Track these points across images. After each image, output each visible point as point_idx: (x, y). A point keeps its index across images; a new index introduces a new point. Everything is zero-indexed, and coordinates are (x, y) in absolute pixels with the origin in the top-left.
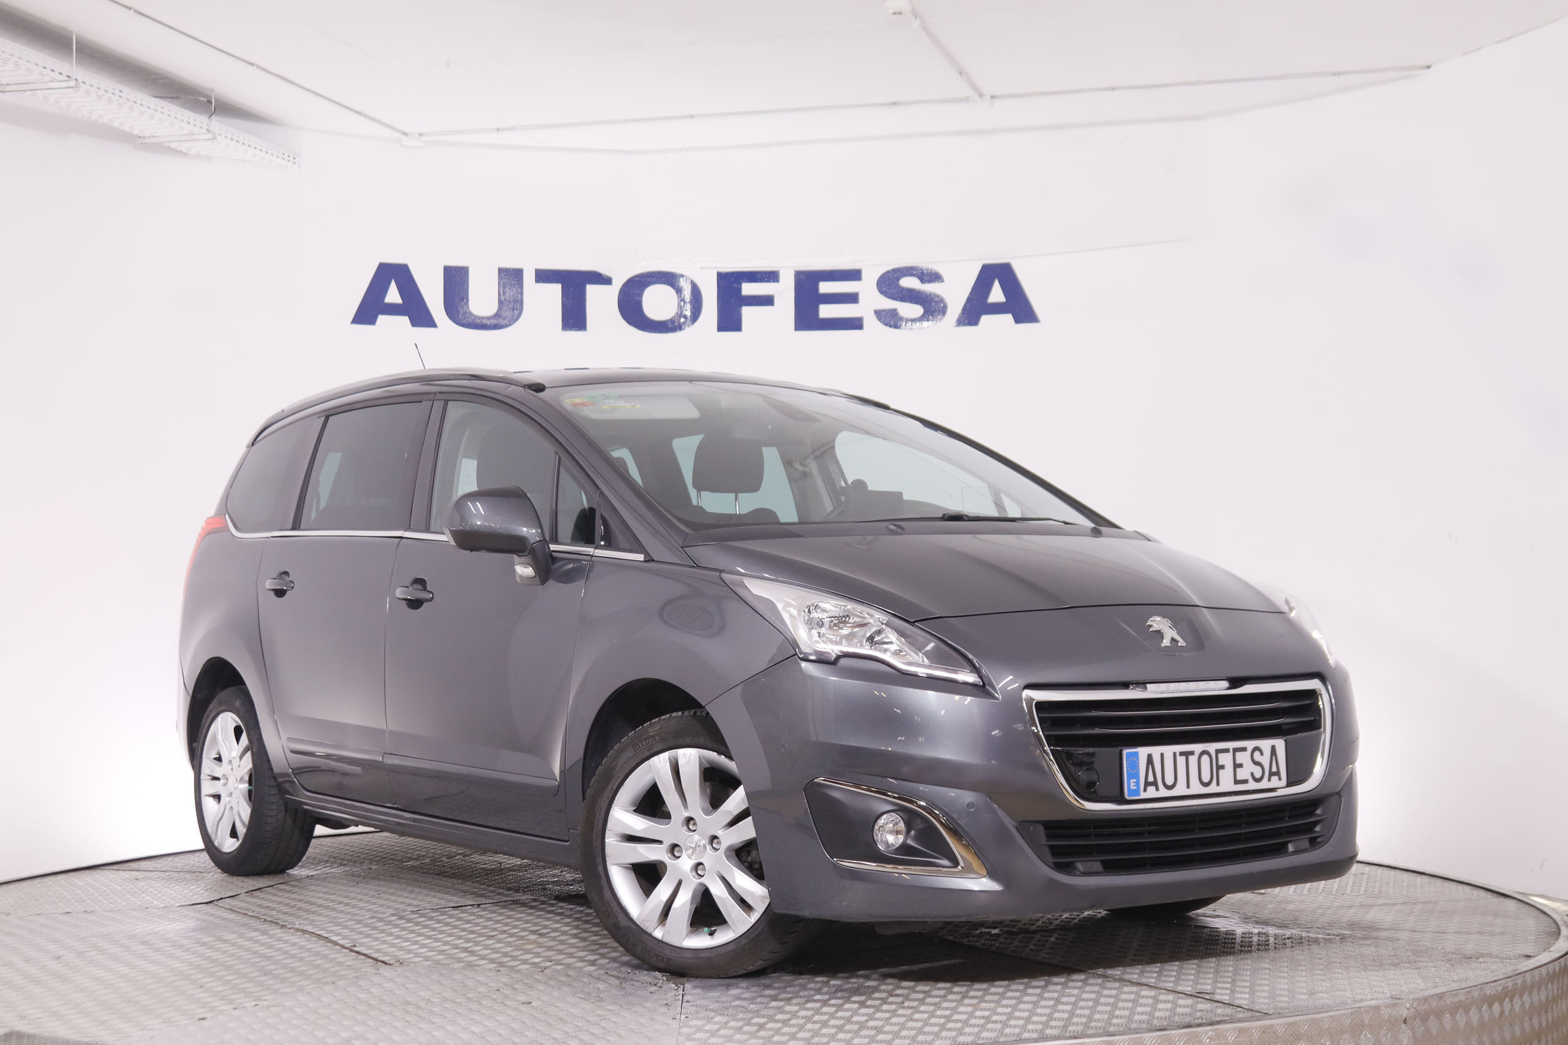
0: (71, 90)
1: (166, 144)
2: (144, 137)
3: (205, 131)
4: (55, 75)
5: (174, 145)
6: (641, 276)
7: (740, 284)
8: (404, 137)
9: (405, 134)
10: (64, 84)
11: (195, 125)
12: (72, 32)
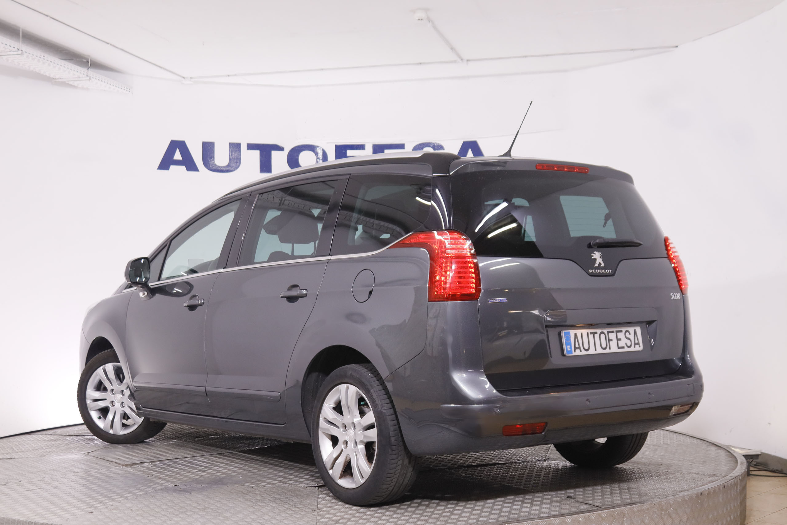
0: (19, 56)
1: (67, 82)
2: (56, 79)
3: (86, 76)
4: (12, 48)
5: (71, 83)
6: (298, 147)
7: (346, 151)
8: (183, 79)
9: (184, 78)
10: (16, 53)
11: (81, 73)
12: (20, 28)
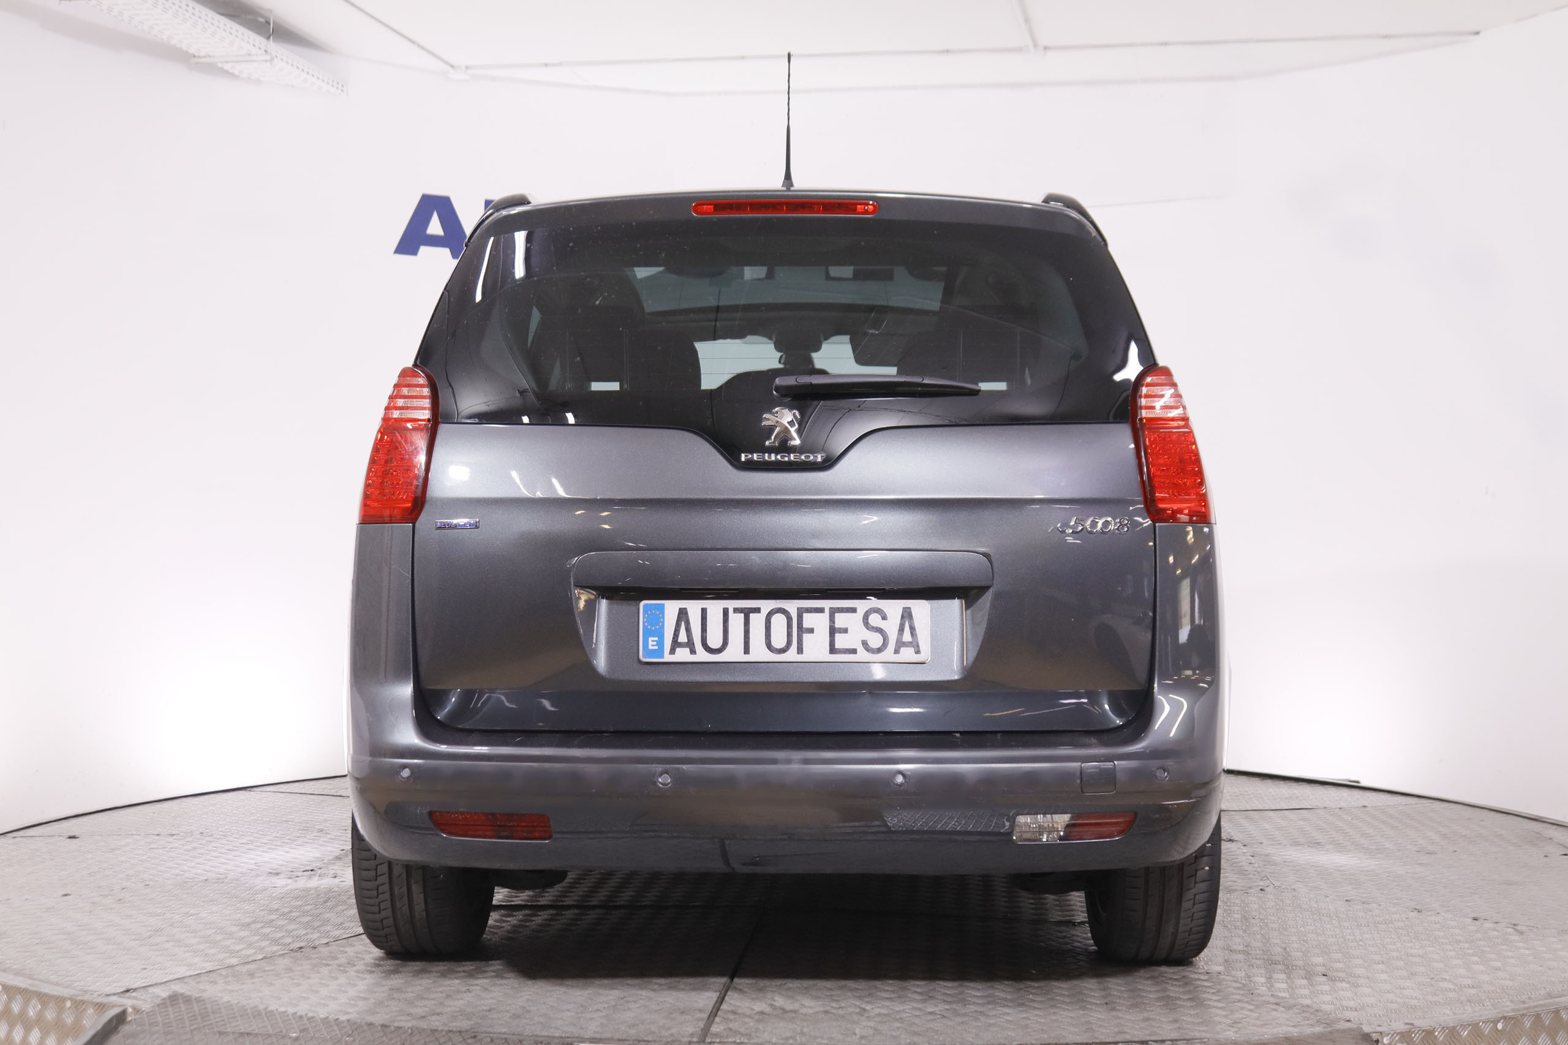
1: (220, 65)
2: (199, 57)
3: (264, 53)
5: (227, 67)
8: (451, 69)
9: (452, 66)
11: (251, 46)
